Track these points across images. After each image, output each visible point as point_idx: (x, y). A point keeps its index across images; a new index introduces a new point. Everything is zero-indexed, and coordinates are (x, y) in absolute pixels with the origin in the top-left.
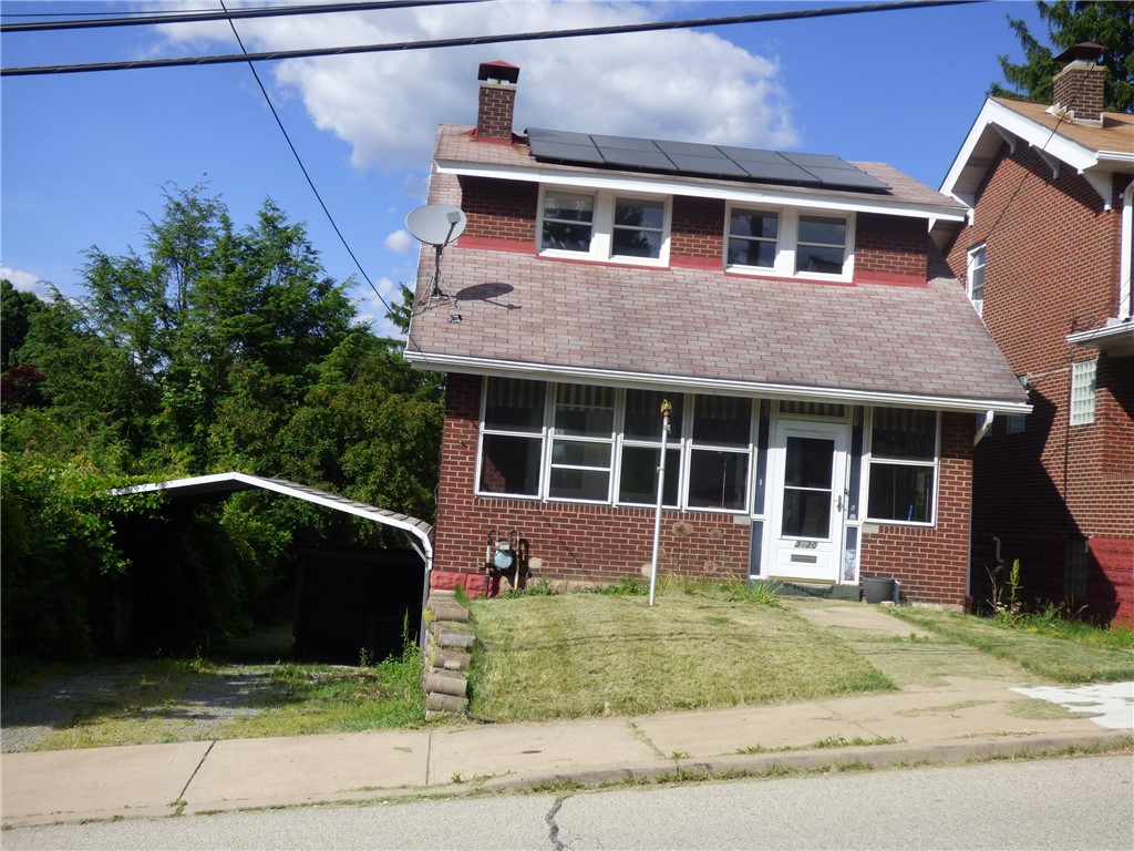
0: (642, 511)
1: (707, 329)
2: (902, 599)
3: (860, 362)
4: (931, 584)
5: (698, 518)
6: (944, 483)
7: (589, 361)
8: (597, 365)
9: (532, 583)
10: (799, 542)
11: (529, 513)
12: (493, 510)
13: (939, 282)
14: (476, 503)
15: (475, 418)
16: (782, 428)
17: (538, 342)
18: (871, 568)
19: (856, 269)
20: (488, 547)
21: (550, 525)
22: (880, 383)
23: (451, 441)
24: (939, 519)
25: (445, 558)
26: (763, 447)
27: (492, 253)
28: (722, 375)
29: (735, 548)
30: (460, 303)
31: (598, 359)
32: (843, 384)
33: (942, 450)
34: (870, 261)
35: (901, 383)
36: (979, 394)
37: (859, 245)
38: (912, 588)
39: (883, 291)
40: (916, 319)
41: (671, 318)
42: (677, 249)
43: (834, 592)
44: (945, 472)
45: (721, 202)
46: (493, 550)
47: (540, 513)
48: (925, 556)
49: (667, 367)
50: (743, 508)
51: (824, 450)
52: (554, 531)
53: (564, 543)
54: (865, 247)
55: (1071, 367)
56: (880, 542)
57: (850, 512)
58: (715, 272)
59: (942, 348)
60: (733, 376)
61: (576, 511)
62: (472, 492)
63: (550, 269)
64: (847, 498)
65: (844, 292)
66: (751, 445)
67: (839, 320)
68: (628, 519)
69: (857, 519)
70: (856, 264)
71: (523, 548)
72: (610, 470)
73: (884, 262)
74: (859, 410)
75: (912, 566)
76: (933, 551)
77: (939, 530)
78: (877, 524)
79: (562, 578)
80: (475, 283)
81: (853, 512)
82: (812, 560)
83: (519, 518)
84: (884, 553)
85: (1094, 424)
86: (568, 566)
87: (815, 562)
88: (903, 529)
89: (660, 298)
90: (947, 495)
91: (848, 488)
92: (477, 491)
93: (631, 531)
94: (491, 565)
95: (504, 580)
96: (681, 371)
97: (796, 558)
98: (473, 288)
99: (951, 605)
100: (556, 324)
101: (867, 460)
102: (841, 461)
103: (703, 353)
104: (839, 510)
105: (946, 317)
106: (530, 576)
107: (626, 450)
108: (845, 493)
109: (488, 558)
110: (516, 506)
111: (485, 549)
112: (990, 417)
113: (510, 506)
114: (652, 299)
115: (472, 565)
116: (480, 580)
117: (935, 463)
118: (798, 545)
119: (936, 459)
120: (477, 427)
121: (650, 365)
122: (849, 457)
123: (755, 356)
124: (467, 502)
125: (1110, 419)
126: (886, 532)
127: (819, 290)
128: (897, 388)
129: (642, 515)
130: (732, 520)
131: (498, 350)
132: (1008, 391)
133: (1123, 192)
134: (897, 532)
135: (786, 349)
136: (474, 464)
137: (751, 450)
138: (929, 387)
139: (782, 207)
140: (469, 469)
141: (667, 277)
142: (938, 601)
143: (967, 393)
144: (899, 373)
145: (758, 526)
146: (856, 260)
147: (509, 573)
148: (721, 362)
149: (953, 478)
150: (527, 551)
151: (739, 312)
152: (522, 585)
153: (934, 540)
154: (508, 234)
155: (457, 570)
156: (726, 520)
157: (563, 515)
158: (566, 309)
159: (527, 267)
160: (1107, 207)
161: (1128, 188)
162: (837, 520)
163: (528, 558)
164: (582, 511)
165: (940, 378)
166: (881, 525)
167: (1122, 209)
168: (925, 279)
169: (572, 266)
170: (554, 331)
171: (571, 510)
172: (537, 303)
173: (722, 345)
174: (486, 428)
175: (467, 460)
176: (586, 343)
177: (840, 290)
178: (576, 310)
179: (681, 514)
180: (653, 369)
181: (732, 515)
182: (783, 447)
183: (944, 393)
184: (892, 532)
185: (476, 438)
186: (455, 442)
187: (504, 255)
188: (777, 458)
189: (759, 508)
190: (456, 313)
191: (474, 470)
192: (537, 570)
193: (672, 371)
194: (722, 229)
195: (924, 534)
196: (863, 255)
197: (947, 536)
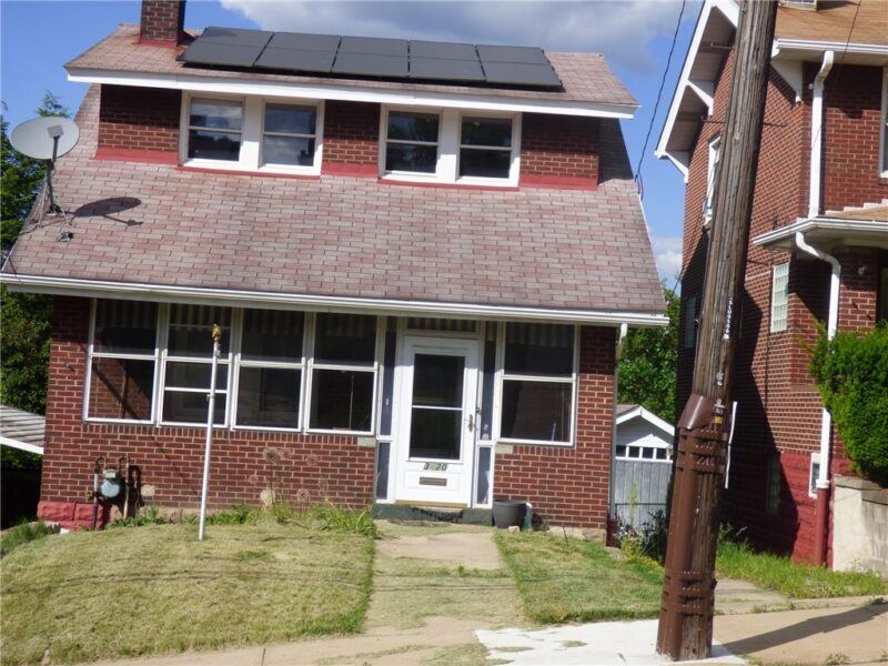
0: (261, 434)
1: (338, 243)
2: (538, 523)
3: (493, 274)
4: (569, 507)
5: (319, 441)
6: (584, 399)
7: (198, 279)
8: (205, 283)
9: (142, 512)
10: (428, 464)
11: (141, 438)
12: (103, 436)
13: (614, 185)
14: (85, 430)
15: (83, 340)
16: (409, 346)
17: (149, 259)
18: (504, 491)
19: (522, 173)
20: (96, 475)
21: (162, 451)
22: (508, 296)
23: (57, 366)
24: (579, 439)
25: (52, 487)
26: (390, 364)
27: (130, 164)
28: (337, 291)
29: (359, 472)
30: (77, 220)
31: (207, 277)
32: (467, 298)
33: (581, 366)
34: (536, 163)
35: (530, 296)
36: (614, 306)
37: (524, 148)
38: (549, 512)
39: (545, 195)
40: (573, 226)
41: (303, 231)
42: (329, 156)
43: (465, 516)
44: (584, 388)
45: (376, 106)
46: (101, 478)
47: (153, 438)
48: (563, 477)
49: (283, 284)
50: (368, 428)
51: (452, 368)
52: (167, 457)
53: (178, 469)
54: (532, 149)
55: (772, 269)
56: (515, 463)
57: (482, 432)
58: (366, 179)
59: (588, 257)
60: (350, 292)
61: (191, 435)
62: (80, 417)
63: (187, 181)
64: (479, 417)
65: (502, 198)
66: (376, 364)
67: (486, 228)
68: (245, 443)
69: (490, 438)
70: (521, 168)
71: (135, 475)
72: (227, 392)
73: (552, 164)
74: (491, 325)
75: (550, 488)
76: (572, 472)
77: (578, 450)
78: (511, 444)
79: (176, 506)
80: (99, 198)
81: (486, 431)
82: (442, 482)
83: (131, 444)
84: (519, 475)
85: (787, 331)
86: (183, 493)
87: (445, 484)
88: (539, 449)
89: (299, 210)
90: (586, 413)
91: (480, 406)
92: (86, 418)
93: (249, 455)
94: (98, 494)
95: (114, 508)
96: (295, 288)
97: (424, 481)
98: (97, 203)
99: (592, 529)
100: (174, 240)
101: (500, 377)
102: (472, 378)
103: (324, 268)
104: (471, 430)
105: (607, 223)
106: (142, 504)
107: (243, 370)
108: (477, 412)
109: (95, 486)
110: (127, 431)
111: (93, 477)
112: (624, 330)
113: (121, 431)
114: (289, 211)
115: (81, 494)
116: (89, 509)
117: (573, 379)
118: (427, 467)
119: (574, 375)
120: (85, 351)
121: (262, 283)
122: (481, 374)
123: (379, 271)
124: (76, 429)
125: (799, 326)
126: (521, 452)
127: (476, 196)
128: (525, 302)
129: (261, 438)
130: (355, 442)
131: (101, 270)
132: (646, 302)
133: (812, 82)
134: (533, 451)
135: (417, 261)
136: (83, 389)
137: (377, 369)
138: (560, 299)
139: (443, 109)
140: (78, 394)
141: (314, 186)
142: (577, 525)
143: (601, 305)
144: (532, 284)
145: (384, 448)
146: (521, 162)
147: (118, 500)
148: (342, 278)
149: (593, 394)
150: (139, 479)
151: (378, 223)
152: (131, 513)
153: (572, 461)
154: (149, 144)
155: (64, 500)
156: (349, 442)
157: (177, 440)
158: (192, 224)
159: (163, 179)
160: (798, 99)
161: (817, 78)
162: (468, 440)
163: (140, 485)
164: (197, 435)
165: (576, 289)
166: (515, 446)
167: (811, 100)
168: (595, 181)
169: (213, 176)
170: (170, 248)
171: (185, 434)
172: (162, 218)
173: (348, 259)
174: (95, 351)
175: (76, 385)
176: (200, 260)
177: (500, 196)
178: (201, 225)
179: (302, 437)
180: (264, 287)
181: (356, 437)
182: (409, 365)
183: (576, 305)
184: (527, 452)
185: (85, 361)
186: (61, 366)
187: (142, 167)
188: (405, 376)
189: (386, 429)
190: (67, 229)
191: (82, 395)
192: (150, 498)
193: (284, 288)
194: (377, 134)
195: (561, 454)
196: (528, 158)
197: (587, 456)
